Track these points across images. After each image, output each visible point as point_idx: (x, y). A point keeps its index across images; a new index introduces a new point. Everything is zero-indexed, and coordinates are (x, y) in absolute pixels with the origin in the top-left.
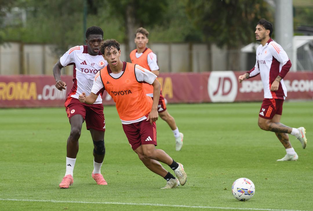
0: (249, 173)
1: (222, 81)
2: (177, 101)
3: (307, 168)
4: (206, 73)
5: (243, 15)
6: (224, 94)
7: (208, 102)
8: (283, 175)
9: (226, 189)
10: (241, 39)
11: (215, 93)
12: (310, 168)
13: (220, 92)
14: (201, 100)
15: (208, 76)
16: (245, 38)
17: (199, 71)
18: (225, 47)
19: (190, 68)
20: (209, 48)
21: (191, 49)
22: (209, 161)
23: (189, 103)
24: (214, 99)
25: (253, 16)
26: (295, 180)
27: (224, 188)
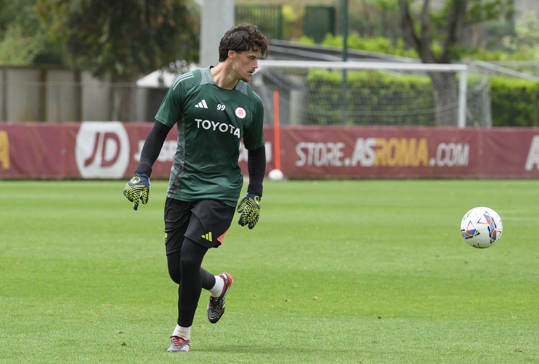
0: (165, 314)
1: (101, 139)
2: (18, 175)
3: (273, 306)
4: (73, 124)
5: (143, 17)
6: (105, 164)
7: (76, 177)
8: (229, 320)
9: (124, 344)
10: (138, 62)
11: (89, 162)
12: (278, 308)
13: (98, 159)
14: (62, 175)
15: (77, 130)
16: (145, 60)
17: (59, 120)
18: (108, 76)
19: (41, 115)
20: (78, 78)
21: (43, 78)
22: (89, 289)
23: (39, 179)
24: (86, 172)
25: (160, 20)
26: (252, 330)
27: (121, 341)
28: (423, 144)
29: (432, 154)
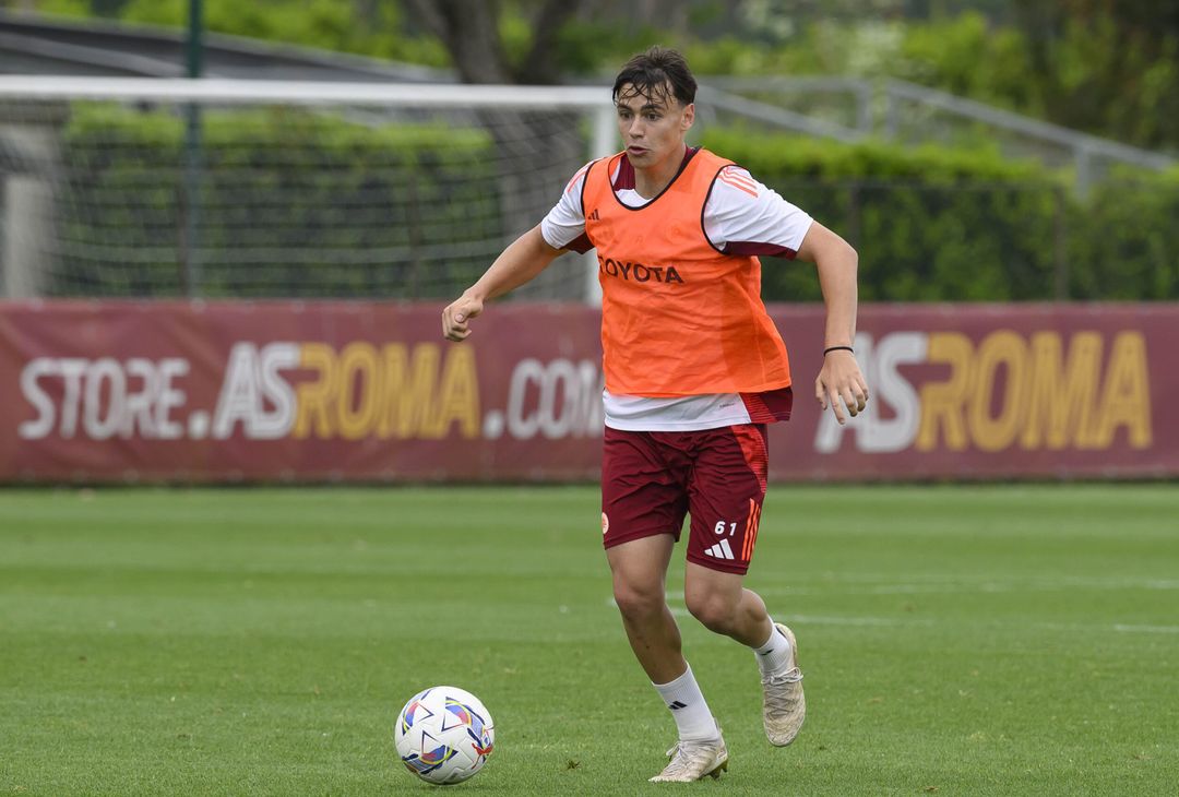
28: (461, 362)
29: (492, 395)
